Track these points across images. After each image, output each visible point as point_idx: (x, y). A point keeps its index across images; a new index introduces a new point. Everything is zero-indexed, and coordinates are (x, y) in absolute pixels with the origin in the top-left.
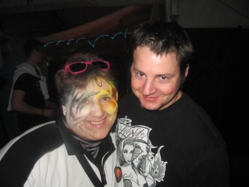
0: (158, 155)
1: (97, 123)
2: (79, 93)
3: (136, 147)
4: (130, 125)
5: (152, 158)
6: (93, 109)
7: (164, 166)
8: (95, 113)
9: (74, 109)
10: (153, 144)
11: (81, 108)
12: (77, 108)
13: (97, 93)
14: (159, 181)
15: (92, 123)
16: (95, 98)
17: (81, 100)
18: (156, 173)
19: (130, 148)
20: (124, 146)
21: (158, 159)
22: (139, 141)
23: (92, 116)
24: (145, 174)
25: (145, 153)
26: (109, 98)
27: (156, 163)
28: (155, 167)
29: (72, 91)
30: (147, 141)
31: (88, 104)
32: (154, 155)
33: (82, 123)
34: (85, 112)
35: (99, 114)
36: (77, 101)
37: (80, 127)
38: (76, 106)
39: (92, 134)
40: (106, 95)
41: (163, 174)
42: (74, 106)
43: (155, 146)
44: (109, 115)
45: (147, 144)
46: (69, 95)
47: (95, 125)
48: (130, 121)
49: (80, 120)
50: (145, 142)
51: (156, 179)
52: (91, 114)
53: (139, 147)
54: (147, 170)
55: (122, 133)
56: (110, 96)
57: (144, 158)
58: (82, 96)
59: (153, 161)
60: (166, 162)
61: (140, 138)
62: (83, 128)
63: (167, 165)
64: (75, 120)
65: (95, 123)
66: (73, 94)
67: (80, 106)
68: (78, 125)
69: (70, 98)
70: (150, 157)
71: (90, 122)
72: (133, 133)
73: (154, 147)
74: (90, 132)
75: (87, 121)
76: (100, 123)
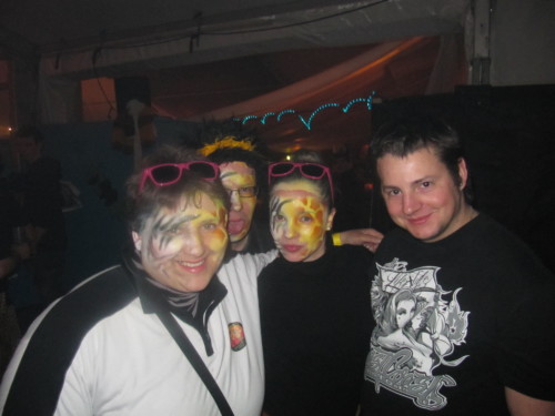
0: (454, 303)
1: (193, 265)
2: (166, 216)
3: (418, 301)
4: (405, 270)
5: (445, 309)
6: (188, 242)
7: (466, 319)
8: (191, 249)
9: (156, 242)
10: (444, 289)
11: (169, 240)
12: (162, 240)
13: (195, 218)
14: (459, 344)
15: (185, 264)
16: (192, 225)
17: (169, 228)
18: (453, 330)
19: (408, 305)
20: (397, 304)
21: (455, 310)
22: (422, 290)
23: (185, 253)
24: (435, 336)
25: (432, 304)
26: (215, 225)
27: (451, 316)
28: (451, 322)
29: (155, 212)
30: (434, 287)
31: (180, 234)
32: (448, 304)
33: (169, 264)
34: (174, 246)
35: (196, 251)
36: (163, 228)
37: (164, 271)
38: (160, 236)
39: (184, 282)
40: (211, 220)
41: (465, 332)
42: (156, 237)
43: (447, 290)
44: (212, 252)
45: (435, 291)
46: (148, 217)
47: (188, 268)
48: (405, 264)
49: (165, 260)
50: (431, 290)
51: (454, 341)
52: (183, 250)
53: (424, 300)
54: (439, 328)
55: (392, 284)
56: (216, 222)
57: (431, 311)
58: (172, 220)
59: (446, 314)
60: (468, 313)
61: (422, 285)
62: (170, 273)
63: (469, 316)
64: (156, 259)
65: (189, 265)
66: (155, 216)
67: (167, 237)
68: (162, 267)
69: (149, 223)
70: (441, 309)
71: (180, 263)
72: (411, 281)
73: (445, 293)
74: (180, 279)
75: (176, 260)
76: (198, 265)
